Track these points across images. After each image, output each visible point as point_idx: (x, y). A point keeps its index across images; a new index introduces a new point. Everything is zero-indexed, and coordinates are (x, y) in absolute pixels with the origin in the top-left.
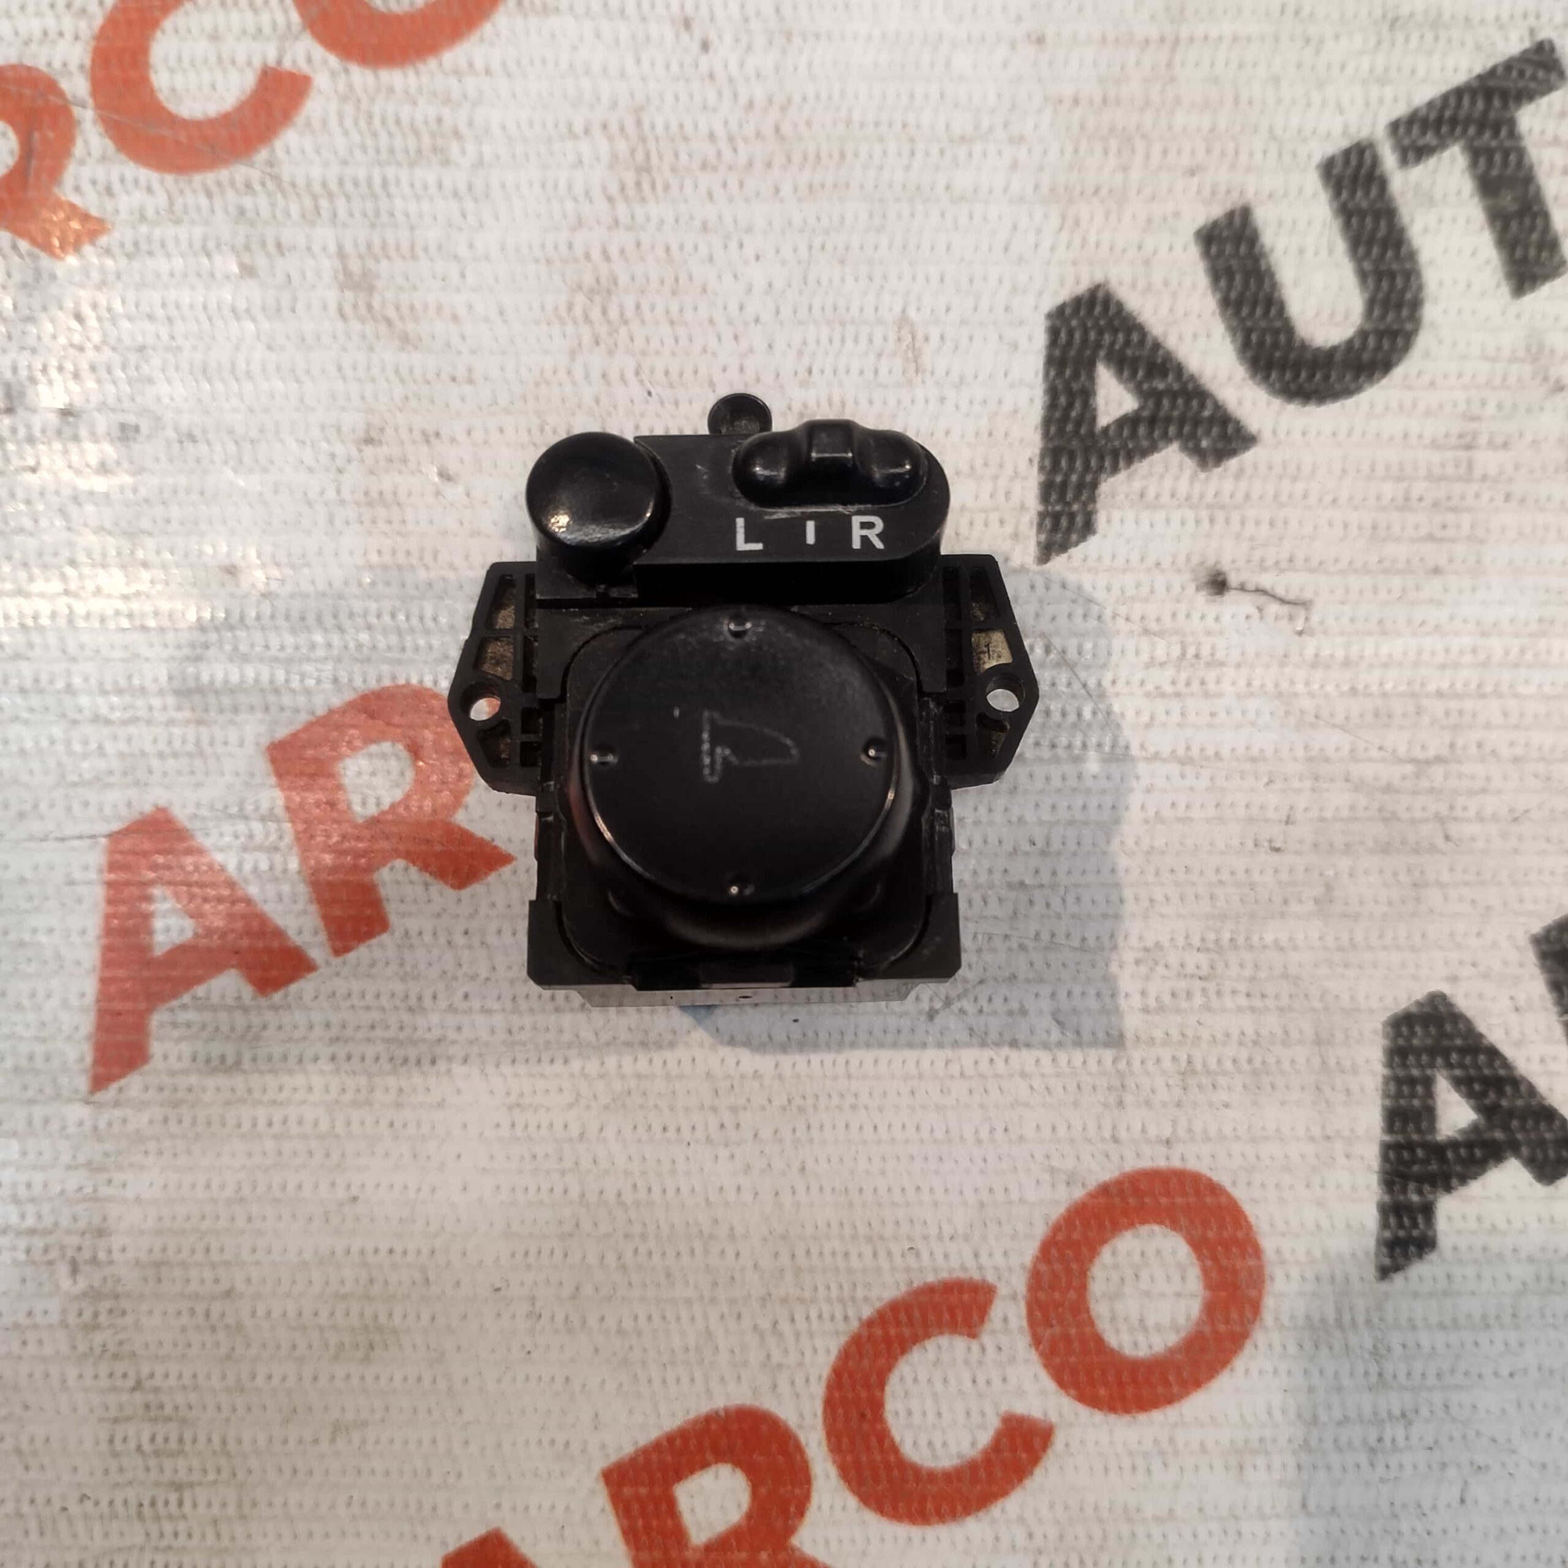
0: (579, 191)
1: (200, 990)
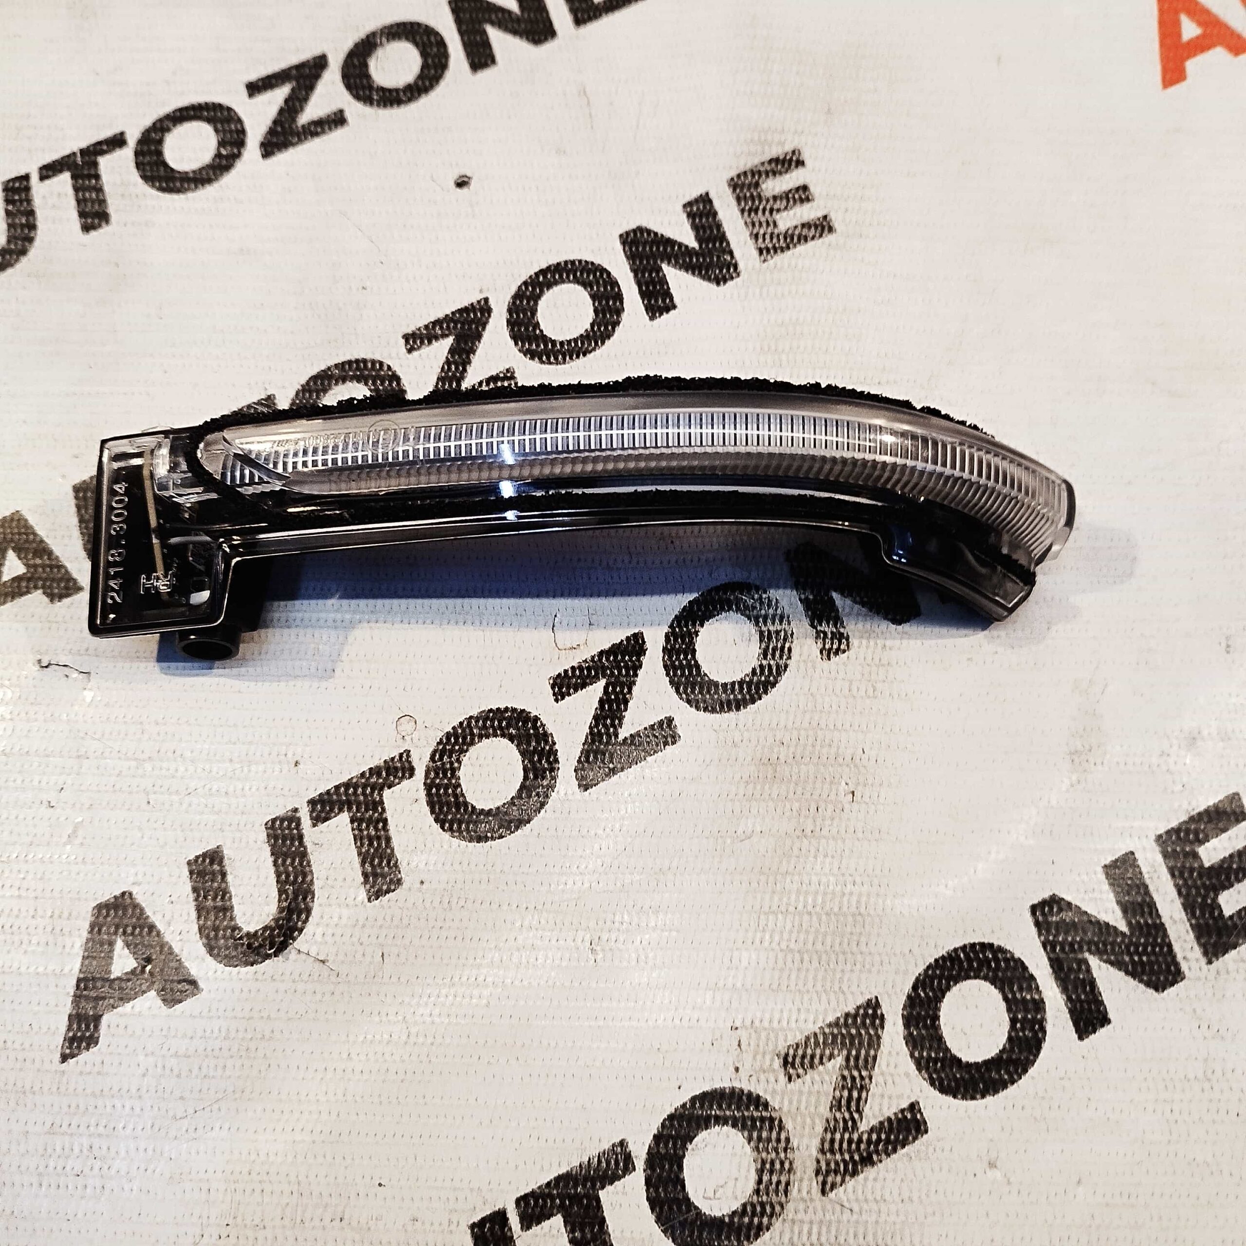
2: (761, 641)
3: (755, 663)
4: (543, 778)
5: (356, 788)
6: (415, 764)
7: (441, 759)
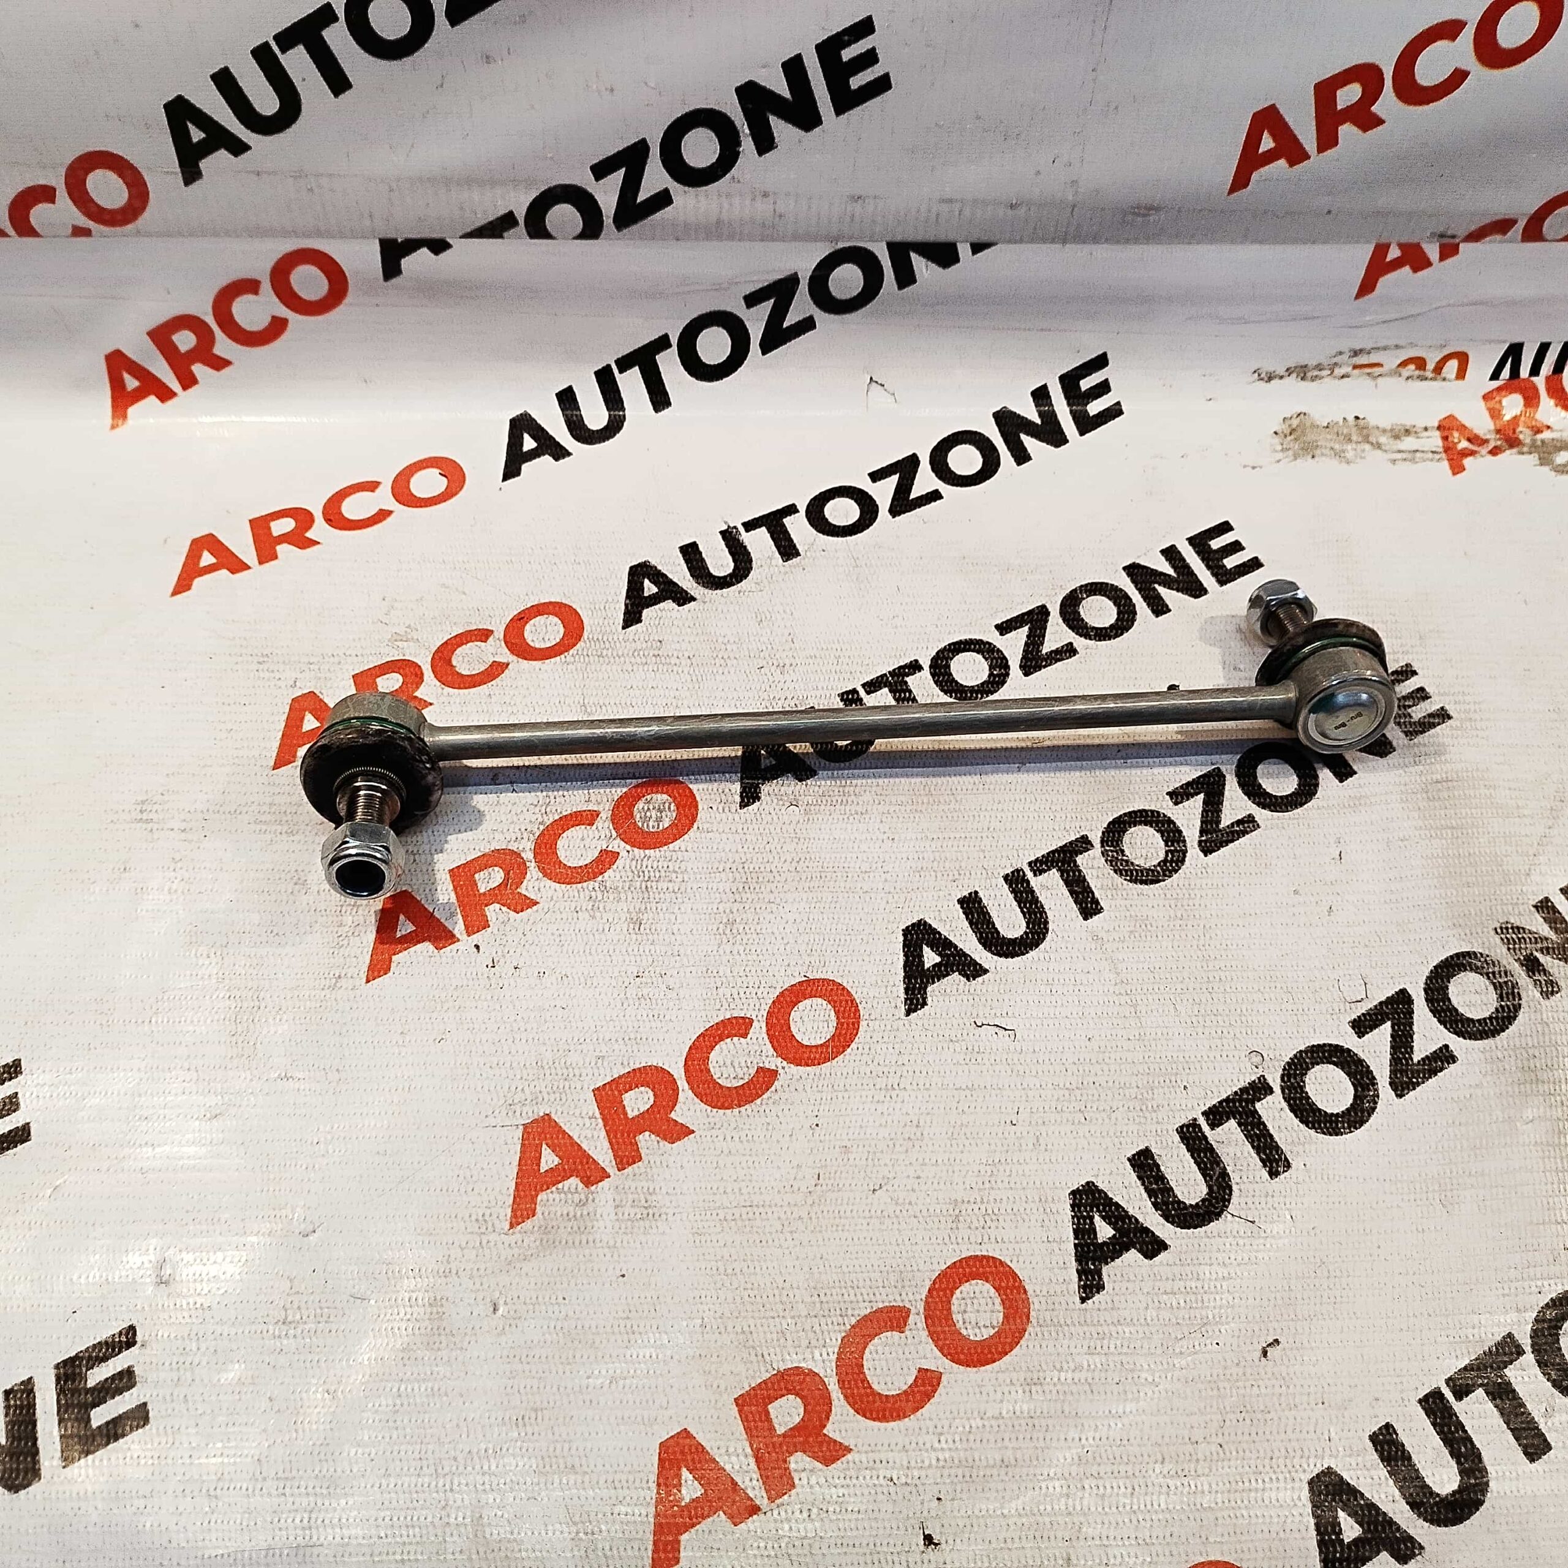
0: (721, 890)
1: (560, 1186)
2: (1496, 989)
3: (1496, 1004)
4: (1369, 1090)
5: (1234, 1103)
6: (1271, 1084)
7: (1289, 1080)
